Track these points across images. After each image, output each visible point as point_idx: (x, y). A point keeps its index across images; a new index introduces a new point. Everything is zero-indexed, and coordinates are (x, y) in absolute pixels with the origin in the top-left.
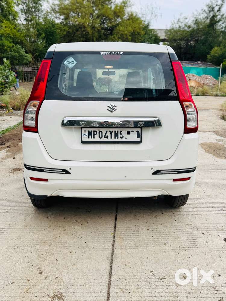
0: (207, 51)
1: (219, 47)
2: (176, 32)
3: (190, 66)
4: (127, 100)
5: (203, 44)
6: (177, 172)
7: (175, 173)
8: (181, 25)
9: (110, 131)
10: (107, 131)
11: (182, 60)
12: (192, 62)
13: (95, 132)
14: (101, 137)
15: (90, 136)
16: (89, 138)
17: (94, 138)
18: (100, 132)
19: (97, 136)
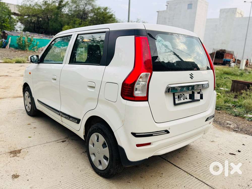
0: (59, 28)
1: (69, 25)
2: (28, 8)
3: (48, 39)
5: (54, 22)
8: (31, 4)
11: (39, 34)
12: (49, 36)
13: (181, 96)
14: (184, 99)
15: (179, 99)
16: (178, 100)
17: (181, 100)
18: (184, 94)
19: (182, 98)
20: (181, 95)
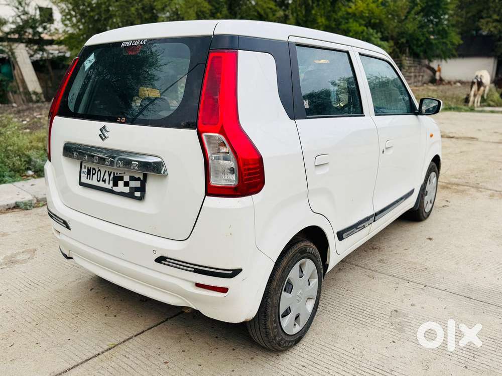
4: (124, 121)
6: (193, 269)
7: (190, 271)
9: (108, 172)
10: (106, 171)
13: (94, 171)
14: (99, 179)
15: (89, 176)
16: (87, 178)
17: (92, 180)
18: (99, 170)
19: (95, 177)
20: (94, 169)
